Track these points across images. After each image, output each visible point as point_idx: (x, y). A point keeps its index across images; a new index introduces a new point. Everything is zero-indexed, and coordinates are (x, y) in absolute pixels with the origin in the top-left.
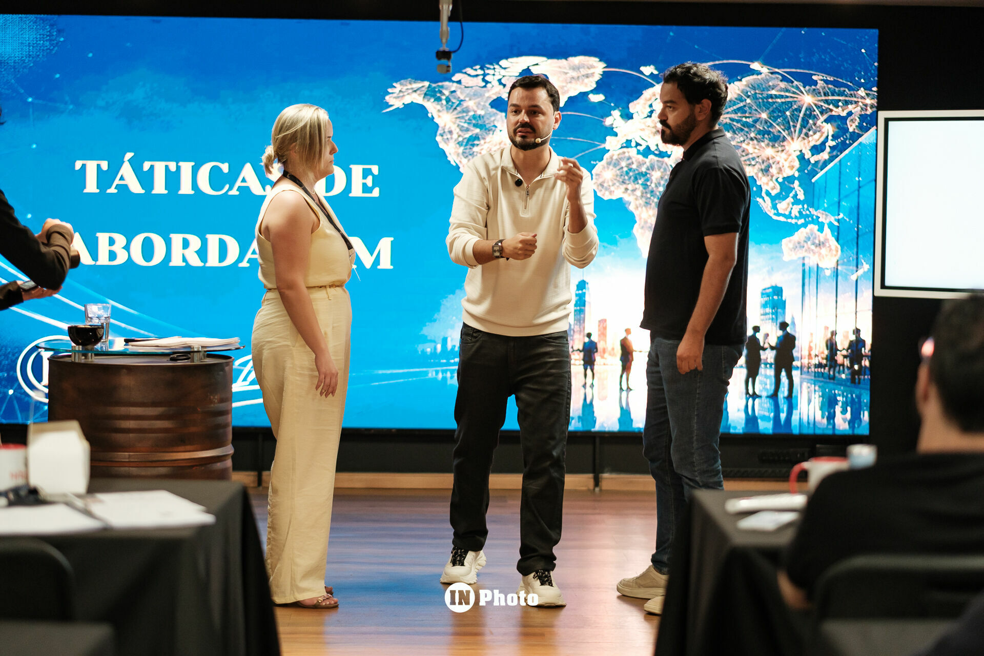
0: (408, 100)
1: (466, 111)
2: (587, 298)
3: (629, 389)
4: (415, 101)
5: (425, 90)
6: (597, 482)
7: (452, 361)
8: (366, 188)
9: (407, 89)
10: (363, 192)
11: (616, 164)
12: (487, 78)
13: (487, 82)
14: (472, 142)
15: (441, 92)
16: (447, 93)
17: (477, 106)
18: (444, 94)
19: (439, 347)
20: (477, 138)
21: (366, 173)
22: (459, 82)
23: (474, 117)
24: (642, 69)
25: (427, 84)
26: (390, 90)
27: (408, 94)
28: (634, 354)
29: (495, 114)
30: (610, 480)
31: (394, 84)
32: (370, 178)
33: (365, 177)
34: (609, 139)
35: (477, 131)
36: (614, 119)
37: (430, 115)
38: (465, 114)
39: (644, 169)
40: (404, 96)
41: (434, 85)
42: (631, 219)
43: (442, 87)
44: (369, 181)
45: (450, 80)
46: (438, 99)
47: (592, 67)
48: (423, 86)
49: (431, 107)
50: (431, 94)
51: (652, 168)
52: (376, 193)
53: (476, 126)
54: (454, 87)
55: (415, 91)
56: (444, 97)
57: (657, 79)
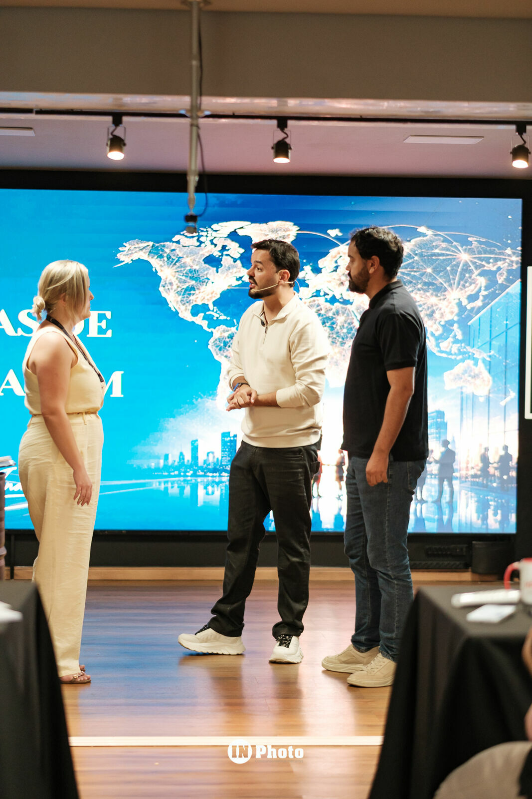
0: (135, 257)
1: (184, 266)
3: (319, 495)
4: (141, 258)
5: (149, 248)
7: (173, 474)
8: (101, 331)
9: (135, 248)
10: (98, 334)
12: (202, 239)
13: (201, 242)
14: (189, 291)
15: (163, 251)
16: (168, 251)
17: (193, 262)
18: (166, 253)
19: (162, 462)
20: (192, 288)
21: (101, 318)
22: (178, 242)
23: (190, 271)
24: (329, 231)
25: (151, 243)
26: (121, 249)
27: (136, 252)
28: (323, 466)
29: (207, 269)
31: (124, 244)
32: (104, 322)
33: (100, 321)
34: (302, 289)
35: (193, 282)
36: (306, 273)
37: (154, 270)
38: (183, 269)
39: (330, 314)
40: (132, 253)
41: (157, 245)
43: (164, 246)
44: (104, 324)
45: (171, 241)
46: (161, 256)
47: (289, 230)
48: (148, 246)
49: (155, 263)
50: (156, 252)
51: (337, 313)
52: (109, 334)
53: (192, 278)
54: (174, 246)
55: (142, 250)
56: (165, 255)
57: (342, 240)
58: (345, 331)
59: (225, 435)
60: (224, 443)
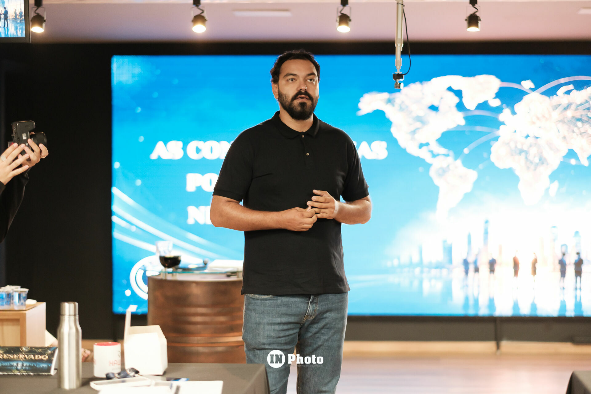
0: (374, 107)
1: (411, 113)
2: (489, 230)
4: (378, 109)
6: (498, 347)
7: (404, 270)
11: (508, 144)
13: (423, 94)
14: (414, 132)
16: (398, 101)
19: (396, 262)
20: (418, 129)
24: (523, 83)
26: (361, 99)
30: (506, 345)
31: (364, 95)
34: (502, 127)
35: (418, 124)
36: (505, 115)
37: (387, 116)
39: (525, 148)
41: (391, 95)
42: (516, 179)
43: (395, 96)
45: (400, 92)
46: (393, 105)
50: (389, 101)
51: (531, 146)
56: (396, 104)
57: (533, 90)
58: (537, 160)
59: (445, 241)
60: (444, 248)
